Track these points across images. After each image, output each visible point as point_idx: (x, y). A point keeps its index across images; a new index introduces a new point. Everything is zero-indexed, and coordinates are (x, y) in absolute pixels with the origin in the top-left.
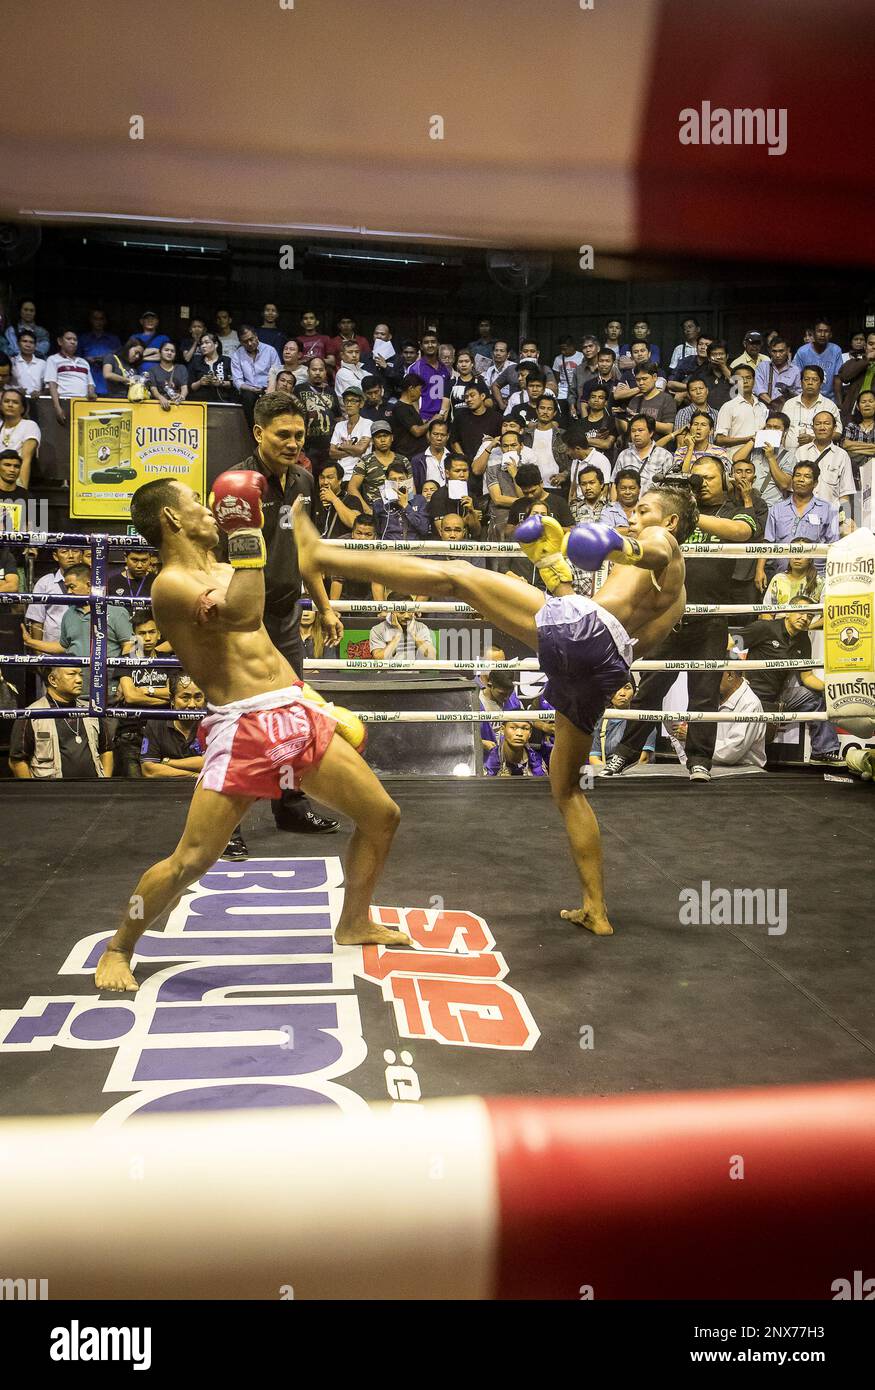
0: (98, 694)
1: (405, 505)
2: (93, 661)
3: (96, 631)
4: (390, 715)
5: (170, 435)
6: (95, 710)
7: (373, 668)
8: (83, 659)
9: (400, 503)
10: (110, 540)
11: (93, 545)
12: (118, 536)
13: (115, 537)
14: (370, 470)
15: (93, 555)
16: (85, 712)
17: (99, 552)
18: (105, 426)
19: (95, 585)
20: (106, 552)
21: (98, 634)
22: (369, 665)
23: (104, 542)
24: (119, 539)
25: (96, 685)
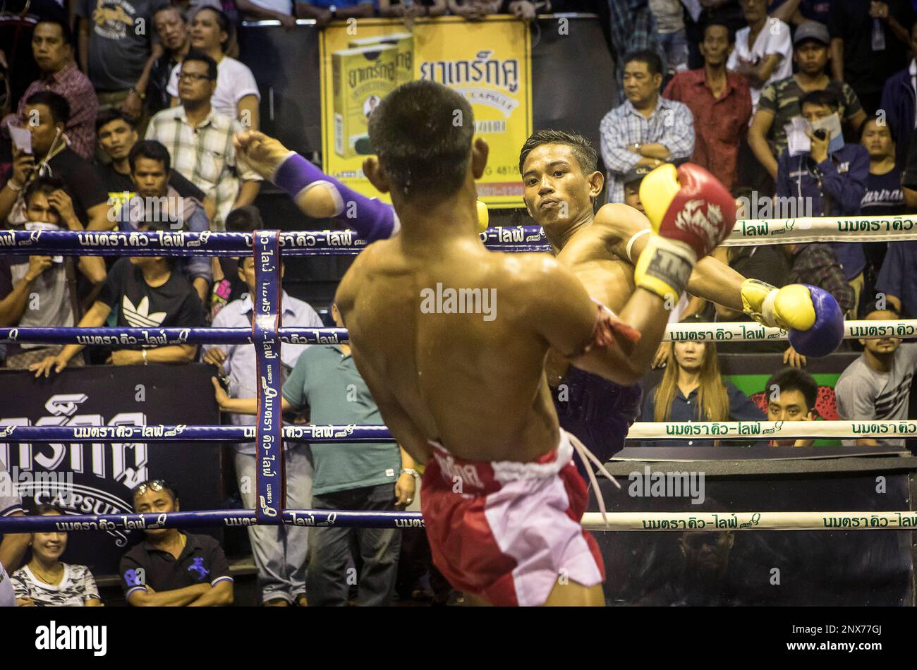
0: (269, 486)
1: (821, 158)
2: (261, 433)
3: (265, 386)
4: (744, 517)
5: (473, 73)
6: (266, 513)
7: (711, 436)
8: (245, 429)
9: (814, 156)
10: (281, 239)
11: (257, 248)
12: (292, 233)
13: (290, 235)
14: (784, 103)
15: (258, 266)
16: (250, 516)
17: (265, 260)
18: (372, 64)
19: (262, 312)
20: (278, 259)
21: (268, 390)
22: (704, 431)
23: (273, 243)
24: (295, 237)
25: (267, 473)
